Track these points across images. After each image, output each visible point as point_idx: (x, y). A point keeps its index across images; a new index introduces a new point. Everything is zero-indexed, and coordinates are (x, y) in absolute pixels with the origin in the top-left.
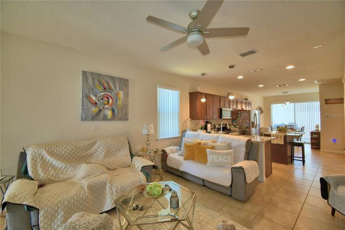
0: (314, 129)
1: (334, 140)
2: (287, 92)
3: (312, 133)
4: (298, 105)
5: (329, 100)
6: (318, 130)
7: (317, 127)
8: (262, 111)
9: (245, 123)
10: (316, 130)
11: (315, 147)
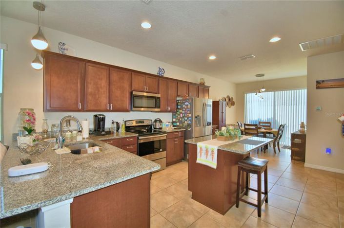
0: (296, 129)
1: (329, 150)
2: (263, 75)
3: (294, 136)
4: (279, 94)
5: (323, 81)
6: (303, 132)
7: (302, 126)
8: (234, 102)
9: (186, 118)
10: (300, 131)
11: (296, 158)
